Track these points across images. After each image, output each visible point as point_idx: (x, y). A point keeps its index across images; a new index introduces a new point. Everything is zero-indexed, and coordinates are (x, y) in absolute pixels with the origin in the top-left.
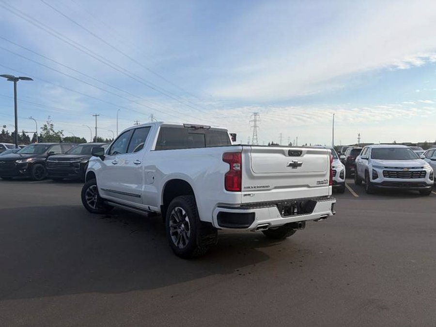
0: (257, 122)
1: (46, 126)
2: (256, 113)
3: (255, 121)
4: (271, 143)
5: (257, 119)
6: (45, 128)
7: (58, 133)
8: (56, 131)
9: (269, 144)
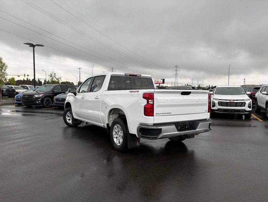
0: (178, 72)
1: (51, 74)
2: (177, 66)
3: (176, 71)
4: (186, 85)
5: (177, 69)
6: (51, 76)
7: (58, 79)
8: (57, 78)
9: (185, 85)
